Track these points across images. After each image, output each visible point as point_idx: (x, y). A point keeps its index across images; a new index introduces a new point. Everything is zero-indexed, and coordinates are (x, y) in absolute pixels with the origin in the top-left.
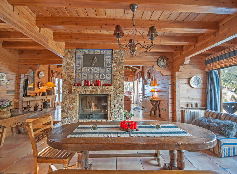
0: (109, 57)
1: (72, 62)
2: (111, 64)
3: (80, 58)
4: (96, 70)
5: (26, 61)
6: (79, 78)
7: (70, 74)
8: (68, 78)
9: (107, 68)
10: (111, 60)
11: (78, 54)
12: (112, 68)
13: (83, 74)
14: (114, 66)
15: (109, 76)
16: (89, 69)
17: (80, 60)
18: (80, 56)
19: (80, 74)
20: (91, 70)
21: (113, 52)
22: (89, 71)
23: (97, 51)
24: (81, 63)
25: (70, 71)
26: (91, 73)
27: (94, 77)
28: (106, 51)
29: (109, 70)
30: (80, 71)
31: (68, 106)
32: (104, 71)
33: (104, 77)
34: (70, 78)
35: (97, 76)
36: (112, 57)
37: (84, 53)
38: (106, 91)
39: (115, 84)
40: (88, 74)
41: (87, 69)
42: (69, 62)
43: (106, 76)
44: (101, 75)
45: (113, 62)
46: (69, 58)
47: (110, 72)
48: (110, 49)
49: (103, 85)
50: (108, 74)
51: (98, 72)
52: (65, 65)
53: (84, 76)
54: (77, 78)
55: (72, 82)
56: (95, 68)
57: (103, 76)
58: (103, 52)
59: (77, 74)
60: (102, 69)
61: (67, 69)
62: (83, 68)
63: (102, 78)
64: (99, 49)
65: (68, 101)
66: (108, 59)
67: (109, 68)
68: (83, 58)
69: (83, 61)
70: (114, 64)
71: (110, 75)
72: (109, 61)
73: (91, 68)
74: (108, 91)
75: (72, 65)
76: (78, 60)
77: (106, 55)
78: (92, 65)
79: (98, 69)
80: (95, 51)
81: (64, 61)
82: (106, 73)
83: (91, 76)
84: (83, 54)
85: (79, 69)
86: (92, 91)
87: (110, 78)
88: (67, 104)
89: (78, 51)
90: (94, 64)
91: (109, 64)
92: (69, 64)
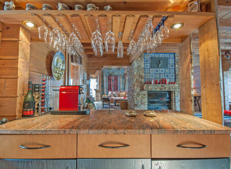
0: (172, 59)
1: (142, 64)
2: (174, 65)
3: (148, 61)
4: (162, 71)
5: (94, 63)
6: (148, 77)
7: (141, 74)
8: (139, 78)
9: (171, 69)
10: (174, 62)
11: (146, 57)
12: (175, 69)
13: (151, 74)
14: (177, 68)
15: (172, 76)
16: (156, 70)
17: (148, 62)
18: (148, 59)
19: (149, 74)
20: (157, 71)
21: (176, 55)
22: (156, 71)
23: (162, 54)
24: (149, 65)
25: (141, 72)
26: (157, 73)
27: (160, 77)
28: (169, 55)
29: (172, 71)
30: (148, 72)
31: (140, 101)
32: (168, 72)
33: (169, 77)
34: (141, 78)
35: (163, 76)
36: (175, 59)
37: (150, 56)
38: (173, 88)
39: (179, 82)
40: (155, 74)
41: (154, 70)
42: (140, 64)
43: (170, 76)
44: (166, 75)
45: (176, 64)
46: (139, 61)
47: (173, 72)
48: (172, 53)
49: (169, 84)
50: (171, 74)
51: (164, 72)
52: (136, 67)
53: (152, 76)
54: (146, 77)
55: (143, 80)
56: (161, 69)
57: (167, 76)
58: (167, 56)
59: (146, 74)
60: (166, 70)
61: (138, 70)
62: (151, 69)
63: (167, 78)
64: (163, 53)
65: (140, 97)
66: (171, 61)
67: (172, 69)
68: (150, 61)
69: (151, 63)
70: (177, 66)
71: (174, 75)
72: (172, 63)
73: (158, 69)
74: (174, 88)
75: (142, 67)
76: (146, 62)
77: (169, 58)
78: (158, 66)
79: (164, 70)
80: (160, 55)
81: (136, 63)
82: (170, 73)
83: (158, 76)
84: (150, 58)
85: (147, 70)
86: (161, 89)
87: (174, 77)
88: (140, 99)
89: (146, 55)
90: (160, 66)
91: (172, 66)
92: (139, 66)
